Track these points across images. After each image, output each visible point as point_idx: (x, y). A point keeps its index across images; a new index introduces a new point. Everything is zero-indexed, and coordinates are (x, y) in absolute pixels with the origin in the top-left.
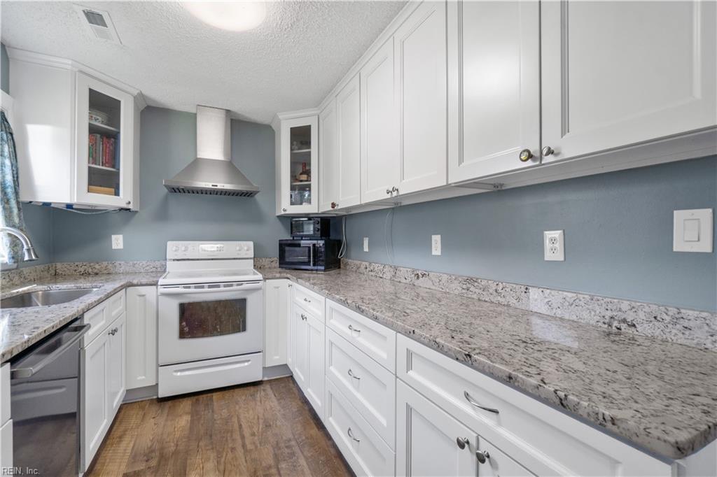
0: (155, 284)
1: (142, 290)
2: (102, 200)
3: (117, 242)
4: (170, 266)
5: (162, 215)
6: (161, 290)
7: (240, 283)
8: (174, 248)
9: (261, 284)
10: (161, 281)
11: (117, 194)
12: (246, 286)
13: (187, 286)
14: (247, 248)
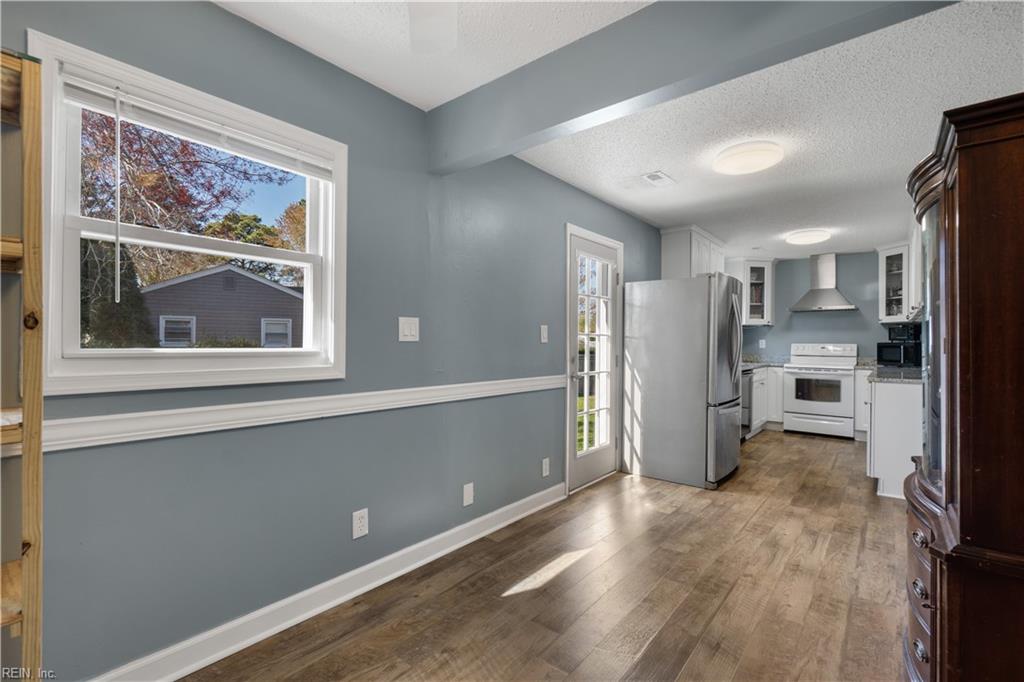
0: (782, 367)
1: (776, 369)
2: (756, 321)
3: (762, 344)
4: (793, 358)
5: (788, 327)
6: (786, 370)
7: (836, 370)
8: (795, 348)
9: (852, 372)
10: (785, 365)
11: (763, 318)
12: (840, 372)
13: (800, 369)
14: (852, 349)
